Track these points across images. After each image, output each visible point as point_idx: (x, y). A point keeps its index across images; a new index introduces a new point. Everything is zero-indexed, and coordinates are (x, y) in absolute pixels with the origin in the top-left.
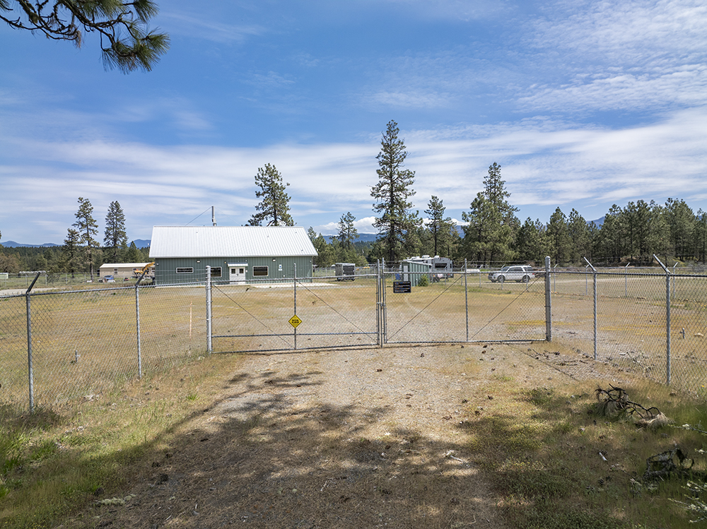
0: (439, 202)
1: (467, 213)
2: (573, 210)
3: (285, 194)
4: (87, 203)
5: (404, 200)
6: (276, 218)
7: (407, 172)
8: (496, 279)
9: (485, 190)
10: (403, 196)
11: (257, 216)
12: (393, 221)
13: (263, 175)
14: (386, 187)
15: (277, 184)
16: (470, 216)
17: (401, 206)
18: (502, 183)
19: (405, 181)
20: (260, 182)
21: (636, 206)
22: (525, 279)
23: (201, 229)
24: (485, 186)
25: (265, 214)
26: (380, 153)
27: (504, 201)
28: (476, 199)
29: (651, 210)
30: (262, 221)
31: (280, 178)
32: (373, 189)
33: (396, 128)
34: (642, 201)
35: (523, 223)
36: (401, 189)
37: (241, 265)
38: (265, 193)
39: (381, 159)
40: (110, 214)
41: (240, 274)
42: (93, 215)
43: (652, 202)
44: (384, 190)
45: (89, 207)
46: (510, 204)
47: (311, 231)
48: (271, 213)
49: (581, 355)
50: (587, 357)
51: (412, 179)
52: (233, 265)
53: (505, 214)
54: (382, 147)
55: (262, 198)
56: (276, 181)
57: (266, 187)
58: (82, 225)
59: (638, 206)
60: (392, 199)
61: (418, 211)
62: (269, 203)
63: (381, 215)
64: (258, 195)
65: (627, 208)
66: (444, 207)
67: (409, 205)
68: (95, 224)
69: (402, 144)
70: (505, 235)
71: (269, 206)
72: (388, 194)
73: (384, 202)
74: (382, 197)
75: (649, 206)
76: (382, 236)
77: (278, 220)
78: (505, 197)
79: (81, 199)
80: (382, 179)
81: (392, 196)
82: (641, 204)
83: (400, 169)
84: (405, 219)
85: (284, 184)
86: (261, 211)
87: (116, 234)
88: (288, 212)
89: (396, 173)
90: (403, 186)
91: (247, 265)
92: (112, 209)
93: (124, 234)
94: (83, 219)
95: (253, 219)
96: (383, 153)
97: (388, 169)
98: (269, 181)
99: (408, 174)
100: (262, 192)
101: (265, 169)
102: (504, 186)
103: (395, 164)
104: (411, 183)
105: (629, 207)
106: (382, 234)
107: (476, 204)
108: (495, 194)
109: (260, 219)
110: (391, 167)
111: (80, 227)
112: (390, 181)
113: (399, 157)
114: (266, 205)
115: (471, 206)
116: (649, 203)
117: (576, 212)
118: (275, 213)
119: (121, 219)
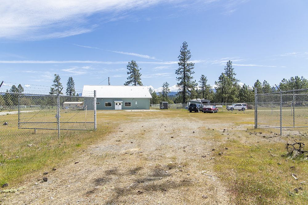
0: (205, 77)
1: (217, 82)
2: (265, 81)
3: (139, 73)
4: (58, 76)
5: (189, 75)
6: (135, 83)
7: (191, 64)
8: (230, 109)
9: (225, 72)
10: (189, 74)
11: (128, 82)
12: (185, 84)
13: (130, 65)
14: (182, 70)
15: (136, 69)
16: (218, 83)
17: (188, 78)
18: (232, 69)
19: (190, 67)
20: (129, 68)
21: (294, 78)
22: (243, 109)
23: (104, 87)
24: (225, 71)
25: (131, 81)
26: (180, 55)
27: (233, 77)
28: (221, 76)
29: (302, 81)
30: (130, 84)
31: (137, 66)
32: (176, 71)
33: (186, 45)
34: (297, 77)
35: (242, 86)
36: (189, 71)
37: (120, 102)
38: (131, 72)
39: (180, 58)
40: (68, 82)
41: (119, 105)
42: (60, 81)
43: (302, 77)
44: (181, 71)
45: (59, 78)
46: (236, 78)
47: (150, 90)
48: (133, 81)
49: (273, 134)
50: (277, 134)
51: (193, 67)
52: (117, 102)
53: (234, 83)
54: (181, 53)
55: (130, 75)
56: (135, 67)
57: (132, 70)
58: (56, 85)
59: (296, 79)
60: (184, 75)
61: (195, 80)
62: (133, 77)
63: (179, 82)
64: (128, 73)
65: (290, 80)
66: (207, 79)
67: (192, 78)
68: (61, 85)
69: (189, 51)
70: (234, 91)
71: (133, 78)
72: (183, 73)
73: (181, 76)
74: (180, 74)
75: (300, 79)
76: (180, 91)
77: (136, 84)
78: (234, 75)
79: (55, 75)
80: (180, 67)
81: (184, 74)
82: (297, 78)
83: (188, 62)
84: (190, 84)
85: (139, 69)
86: (129, 80)
87: (71, 90)
88: (140, 81)
89: (186, 64)
90: (189, 69)
91: (122, 102)
92: (70, 80)
93: (74, 90)
94: (56, 83)
95: (126, 83)
96: (181, 55)
97: (183, 62)
98: (132, 68)
99: (192, 64)
100: (130, 72)
101: (131, 62)
102: (234, 70)
103: (186, 60)
104: (192, 68)
105: (291, 79)
106: (180, 90)
107: (221, 78)
108: (229, 74)
109: (129, 83)
110: (184, 61)
111: (55, 86)
112: (183, 67)
113: (187, 57)
114: (131, 78)
115: (219, 79)
116: (300, 78)
117: (266, 82)
118: (135, 81)
119: (73, 84)
